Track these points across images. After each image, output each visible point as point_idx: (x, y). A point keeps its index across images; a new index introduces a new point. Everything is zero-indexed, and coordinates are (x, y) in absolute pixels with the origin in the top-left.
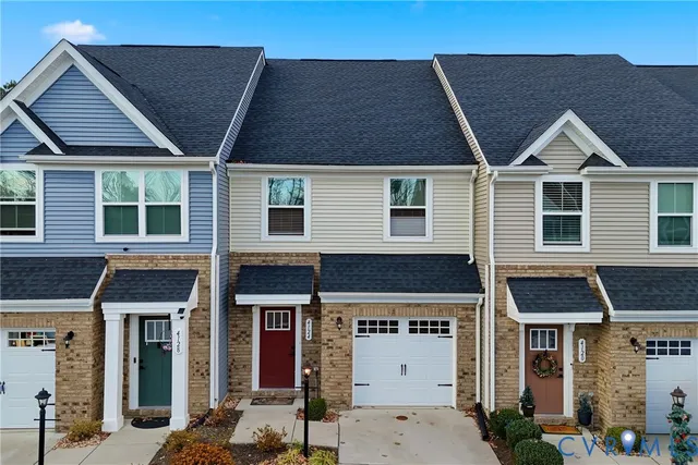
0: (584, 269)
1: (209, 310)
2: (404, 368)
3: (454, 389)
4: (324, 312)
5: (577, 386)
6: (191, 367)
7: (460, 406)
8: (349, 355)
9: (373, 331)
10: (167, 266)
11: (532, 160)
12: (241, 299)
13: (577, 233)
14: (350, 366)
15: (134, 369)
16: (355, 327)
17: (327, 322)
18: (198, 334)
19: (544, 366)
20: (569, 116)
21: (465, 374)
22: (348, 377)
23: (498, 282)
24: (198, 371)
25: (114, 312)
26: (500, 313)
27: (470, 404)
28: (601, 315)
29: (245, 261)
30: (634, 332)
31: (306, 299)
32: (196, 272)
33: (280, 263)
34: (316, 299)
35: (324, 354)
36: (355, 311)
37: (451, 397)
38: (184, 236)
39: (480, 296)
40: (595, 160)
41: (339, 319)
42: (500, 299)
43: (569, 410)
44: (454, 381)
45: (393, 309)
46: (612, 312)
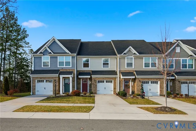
0: (133, 71)
1: (75, 77)
2: (105, 88)
3: (113, 91)
4: (92, 79)
5: (132, 89)
6: (72, 86)
7: (114, 94)
8: (96, 86)
9: (100, 82)
10: (68, 71)
11: (124, 54)
12: (80, 77)
13: (132, 65)
14: (96, 87)
15: (64, 86)
16: (97, 82)
17: (93, 81)
18: (73, 81)
19: (127, 86)
20: (130, 47)
21: (115, 88)
22: (96, 89)
23: (119, 73)
24: (73, 87)
25: (61, 77)
26: (120, 78)
27: (115, 93)
28: (135, 77)
29: (79, 71)
30: (140, 79)
31: (89, 77)
32: (73, 72)
33: (85, 72)
34: (91, 77)
35: (92, 85)
36: (97, 79)
37: (113, 93)
38: (71, 66)
39: (117, 76)
40: (135, 54)
41: (95, 80)
42: (120, 76)
43: (130, 93)
44: (113, 90)
45: (103, 78)
46: (136, 76)
